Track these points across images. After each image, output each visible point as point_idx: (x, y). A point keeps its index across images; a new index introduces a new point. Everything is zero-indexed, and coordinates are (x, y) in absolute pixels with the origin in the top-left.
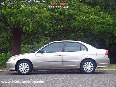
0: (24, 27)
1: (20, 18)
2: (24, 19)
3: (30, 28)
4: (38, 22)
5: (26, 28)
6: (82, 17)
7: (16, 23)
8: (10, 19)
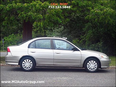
0: (35, 23)
1: (31, 13)
2: (35, 14)
3: (41, 23)
4: (50, 18)
5: (37, 23)
6: (96, 10)
7: (27, 18)
8: (21, 14)
